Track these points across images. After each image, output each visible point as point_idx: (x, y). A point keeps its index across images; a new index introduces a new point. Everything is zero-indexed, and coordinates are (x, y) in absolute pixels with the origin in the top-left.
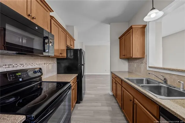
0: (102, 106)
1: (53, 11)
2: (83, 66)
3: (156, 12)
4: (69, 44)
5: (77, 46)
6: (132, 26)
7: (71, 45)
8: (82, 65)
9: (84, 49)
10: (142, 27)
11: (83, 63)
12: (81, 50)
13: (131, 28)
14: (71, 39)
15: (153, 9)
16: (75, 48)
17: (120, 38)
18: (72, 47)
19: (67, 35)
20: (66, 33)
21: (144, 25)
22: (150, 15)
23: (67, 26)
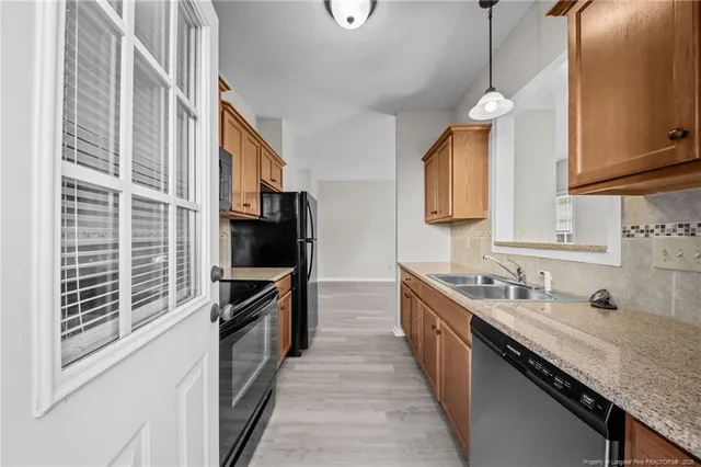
0: (367, 362)
1: (229, 89)
2: (309, 245)
3: (498, 98)
4: (266, 177)
5: (290, 184)
6: (449, 128)
7: (273, 181)
8: (308, 241)
9: (313, 193)
10: (479, 131)
11: (309, 236)
12: (303, 195)
13: (449, 133)
14: (274, 161)
15: (492, 89)
16: (285, 189)
17: (425, 159)
18: (276, 185)
19: (263, 150)
20: (258, 145)
21: (483, 126)
22: (484, 105)
23: (260, 120)
